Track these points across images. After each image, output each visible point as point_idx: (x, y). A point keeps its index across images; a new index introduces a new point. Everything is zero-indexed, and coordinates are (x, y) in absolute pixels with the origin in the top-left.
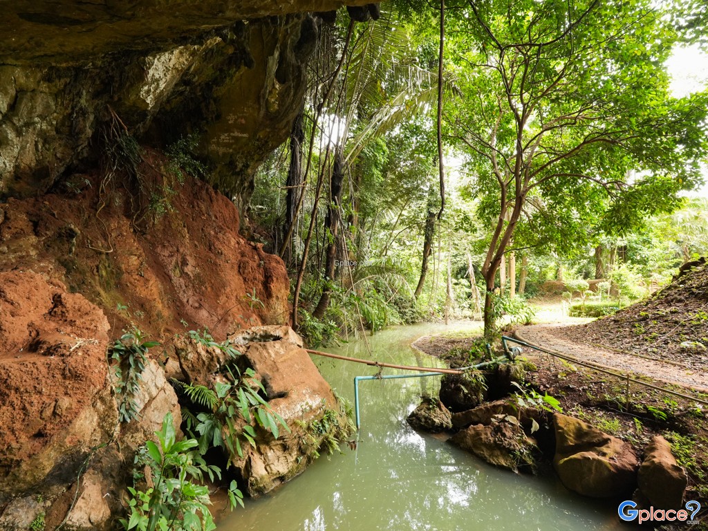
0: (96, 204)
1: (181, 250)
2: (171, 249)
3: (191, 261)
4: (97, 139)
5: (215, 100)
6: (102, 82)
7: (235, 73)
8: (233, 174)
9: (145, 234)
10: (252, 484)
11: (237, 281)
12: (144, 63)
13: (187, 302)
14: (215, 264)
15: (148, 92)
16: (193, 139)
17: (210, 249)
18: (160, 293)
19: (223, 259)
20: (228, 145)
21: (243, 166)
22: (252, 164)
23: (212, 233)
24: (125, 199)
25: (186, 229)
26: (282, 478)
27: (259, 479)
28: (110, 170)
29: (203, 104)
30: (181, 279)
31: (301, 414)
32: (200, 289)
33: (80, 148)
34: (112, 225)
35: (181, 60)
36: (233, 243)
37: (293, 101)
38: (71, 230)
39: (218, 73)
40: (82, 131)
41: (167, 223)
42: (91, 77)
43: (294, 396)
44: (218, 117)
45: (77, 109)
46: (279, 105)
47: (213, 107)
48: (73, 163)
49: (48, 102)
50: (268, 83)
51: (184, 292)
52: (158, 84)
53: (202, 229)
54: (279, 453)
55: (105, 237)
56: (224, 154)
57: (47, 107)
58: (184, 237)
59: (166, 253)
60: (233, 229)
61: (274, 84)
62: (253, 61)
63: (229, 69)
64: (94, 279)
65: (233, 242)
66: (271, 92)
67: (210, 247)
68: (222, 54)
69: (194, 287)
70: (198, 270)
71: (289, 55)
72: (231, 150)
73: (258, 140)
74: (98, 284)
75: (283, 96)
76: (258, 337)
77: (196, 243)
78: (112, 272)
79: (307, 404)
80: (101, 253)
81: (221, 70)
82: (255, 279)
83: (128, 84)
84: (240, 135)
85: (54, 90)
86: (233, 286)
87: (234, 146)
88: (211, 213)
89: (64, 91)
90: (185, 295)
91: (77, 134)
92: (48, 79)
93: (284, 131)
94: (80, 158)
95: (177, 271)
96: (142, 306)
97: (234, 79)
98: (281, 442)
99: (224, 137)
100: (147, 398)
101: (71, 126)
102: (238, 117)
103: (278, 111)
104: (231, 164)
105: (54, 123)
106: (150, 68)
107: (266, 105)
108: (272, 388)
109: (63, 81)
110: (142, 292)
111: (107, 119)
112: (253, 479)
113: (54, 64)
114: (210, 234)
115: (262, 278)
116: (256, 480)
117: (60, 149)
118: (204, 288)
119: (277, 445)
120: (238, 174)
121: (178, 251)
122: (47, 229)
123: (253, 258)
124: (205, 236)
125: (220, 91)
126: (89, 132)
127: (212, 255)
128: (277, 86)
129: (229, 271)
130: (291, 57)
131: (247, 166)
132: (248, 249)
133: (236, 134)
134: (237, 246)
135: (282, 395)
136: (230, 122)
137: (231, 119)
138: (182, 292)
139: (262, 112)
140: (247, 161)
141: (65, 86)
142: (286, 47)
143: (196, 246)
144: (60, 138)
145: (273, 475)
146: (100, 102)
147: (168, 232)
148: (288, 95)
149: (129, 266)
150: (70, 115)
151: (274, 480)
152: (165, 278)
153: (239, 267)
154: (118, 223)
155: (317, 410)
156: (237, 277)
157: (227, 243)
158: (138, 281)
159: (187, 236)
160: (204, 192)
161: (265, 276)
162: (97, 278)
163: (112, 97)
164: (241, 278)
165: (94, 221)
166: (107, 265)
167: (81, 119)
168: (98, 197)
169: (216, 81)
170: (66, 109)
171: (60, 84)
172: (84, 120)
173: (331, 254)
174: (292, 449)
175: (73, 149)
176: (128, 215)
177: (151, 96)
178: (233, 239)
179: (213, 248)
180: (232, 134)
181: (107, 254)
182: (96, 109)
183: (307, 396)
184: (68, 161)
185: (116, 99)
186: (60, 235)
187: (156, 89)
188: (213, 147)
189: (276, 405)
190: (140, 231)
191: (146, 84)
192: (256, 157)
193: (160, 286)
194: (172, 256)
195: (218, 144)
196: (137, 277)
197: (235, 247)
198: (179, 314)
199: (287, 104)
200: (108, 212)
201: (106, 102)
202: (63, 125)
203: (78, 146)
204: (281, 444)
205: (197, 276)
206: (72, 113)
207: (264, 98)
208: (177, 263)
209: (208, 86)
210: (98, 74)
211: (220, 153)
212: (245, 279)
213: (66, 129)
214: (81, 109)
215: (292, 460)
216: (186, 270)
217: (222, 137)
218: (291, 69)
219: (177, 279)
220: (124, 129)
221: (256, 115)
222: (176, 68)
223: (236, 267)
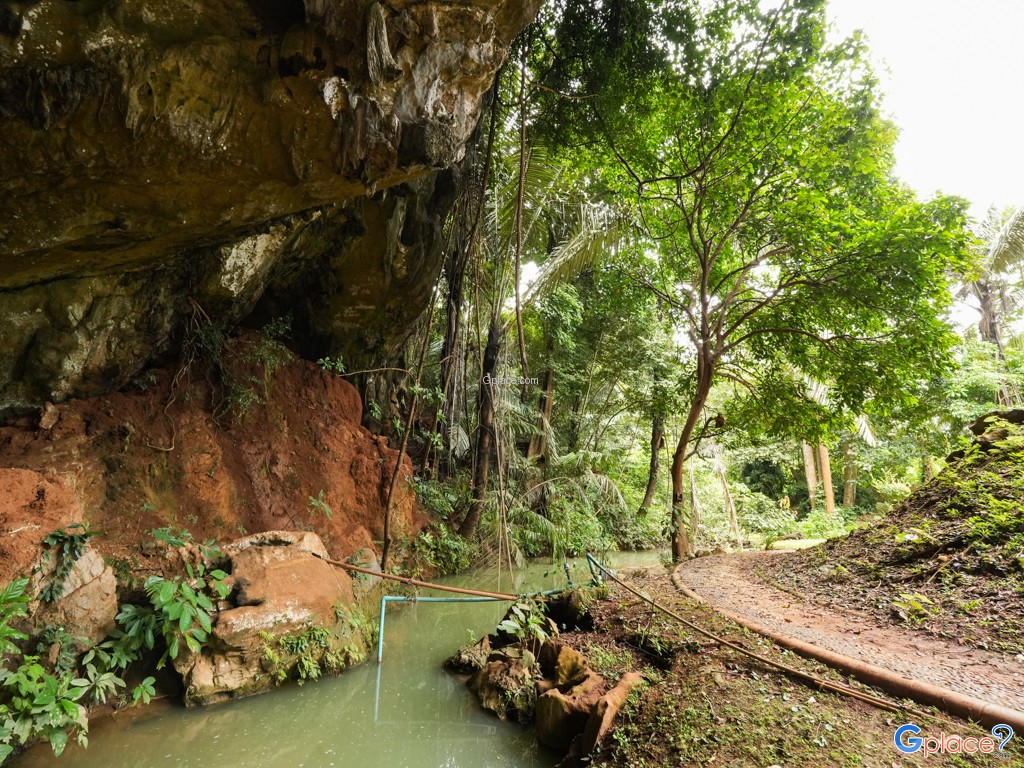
0: (166, 399)
1: (274, 447)
2: (260, 446)
3: (283, 459)
4: (178, 332)
5: (334, 272)
6: (181, 277)
7: (352, 241)
8: (366, 352)
9: (229, 429)
10: (190, 693)
11: (345, 484)
12: (221, 255)
13: (270, 508)
14: (318, 463)
15: (231, 280)
16: (284, 322)
17: (315, 445)
18: (231, 498)
19: (331, 457)
20: (353, 320)
21: (377, 342)
22: (389, 338)
23: (322, 425)
24: (206, 391)
25: (285, 422)
26: (230, 693)
27: (198, 688)
28: (186, 363)
29: (322, 277)
30: (266, 481)
31: (271, 625)
32: (292, 493)
33: (160, 343)
34: (182, 421)
35: (273, 241)
36: (346, 437)
37: (426, 263)
38: (125, 428)
39: (332, 244)
40: (160, 327)
41: (263, 415)
42: (169, 275)
43: (268, 605)
44: (340, 290)
45: (155, 306)
46: (407, 270)
47: (332, 278)
48: (152, 359)
49: (123, 304)
50: (391, 248)
51: (267, 496)
52: (242, 271)
53: (308, 422)
54: (235, 666)
55: (170, 434)
56: (351, 330)
57: (123, 308)
58: (281, 431)
59: (253, 450)
60: (353, 420)
61: (398, 248)
62: (364, 229)
63: (345, 238)
64: (145, 480)
65: (347, 435)
66: (395, 257)
67: (316, 443)
68: (333, 225)
69: (283, 490)
70: (291, 470)
71: (419, 212)
72: (358, 326)
73: (389, 311)
74: (148, 484)
75: (411, 260)
76: (267, 542)
77: (297, 437)
78: (169, 472)
79: (285, 616)
80: (160, 452)
81: (335, 241)
82: (369, 481)
83: (206, 276)
84: (366, 308)
85: (132, 292)
86: (339, 490)
87: (360, 321)
88: (323, 402)
89: (141, 291)
90: (268, 500)
91: (156, 330)
92: (124, 283)
93: (420, 298)
94: (160, 352)
95: (264, 471)
96: (199, 510)
97: (353, 248)
98: (238, 653)
99: (349, 311)
100: (79, 584)
101: (149, 323)
102: (362, 288)
103: (406, 277)
104: (361, 341)
105: (133, 321)
106: (227, 258)
107: (392, 271)
108: (245, 594)
109: (140, 282)
110: (205, 495)
111: (188, 311)
112: (192, 687)
113: (127, 271)
114: (317, 426)
115: (378, 480)
116: (196, 689)
117: (139, 346)
118: (297, 492)
119: (235, 656)
120: (373, 351)
121: (270, 447)
122: (98, 428)
123: (372, 454)
124: (311, 429)
125: (338, 262)
126: (167, 326)
127: (316, 452)
128: (403, 250)
129: (337, 472)
130: (422, 215)
131: (382, 342)
132: (367, 445)
133: (361, 307)
134: (352, 440)
135: (256, 603)
136: (353, 294)
137: (354, 291)
138: (263, 496)
139: (388, 279)
140: (381, 336)
141: (142, 287)
142: (415, 205)
143: (296, 441)
144: (138, 336)
145: (220, 687)
146: (180, 296)
147: (263, 424)
148: (419, 257)
149: (199, 465)
150: (148, 312)
151: (220, 694)
152: (244, 480)
153: (351, 466)
154: (191, 418)
155: (298, 625)
156: (346, 479)
157: (338, 436)
158: (204, 482)
159: (286, 430)
160: (317, 377)
161: (383, 478)
162: (148, 478)
163: (191, 290)
164: (352, 480)
165: (161, 417)
166: (165, 464)
167: (159, 315)
168: (170, 392)
169: (333, 252)
170: (144, 307)
171: (137, 286)
172: (162, 316)
173: (483, 448)
174: (251, 664)
175: (152, 344)
176: (208, 409)
177: (235, 283)
178: (348, 432)
179: (318, 443)
180: (357, 307)
181: (168, 452)
182: (175, 303)
183: (290, 608)
184: (146, 356)
185: (196, 291)
186: (111, 434)
187: (240, 276)
188: (338, 323)
189: (241, 612)
190: (224, 425)
191: (226, 273)
192: (393, 330)
193: (233, 488)
194: (260, 453)
195: (342, 319)
196: (204, 478)
197: (349, 442)
198: (251, 522)
199: (418, 269)
200: (180, 406)
201: (187, 296)
202: (142, 322)
203: (157, 341)
204: (239, 656)
205: (290, 478)
206: (150, 310)
207: (388, 264)
208: (265, 462)
209: (325, 258)
210: (175, 271)
211: (346, 330)
212: (356, 482)
213: (145, 326)
214: (159, 305)
215: (249, 676)
216: (274, 469)
217: (346, 312)
218: (421, 228)
219: (260, 480)
220: (205, 318)
221: (381, 283)
222: (270, 250)
223: (347, 467)
